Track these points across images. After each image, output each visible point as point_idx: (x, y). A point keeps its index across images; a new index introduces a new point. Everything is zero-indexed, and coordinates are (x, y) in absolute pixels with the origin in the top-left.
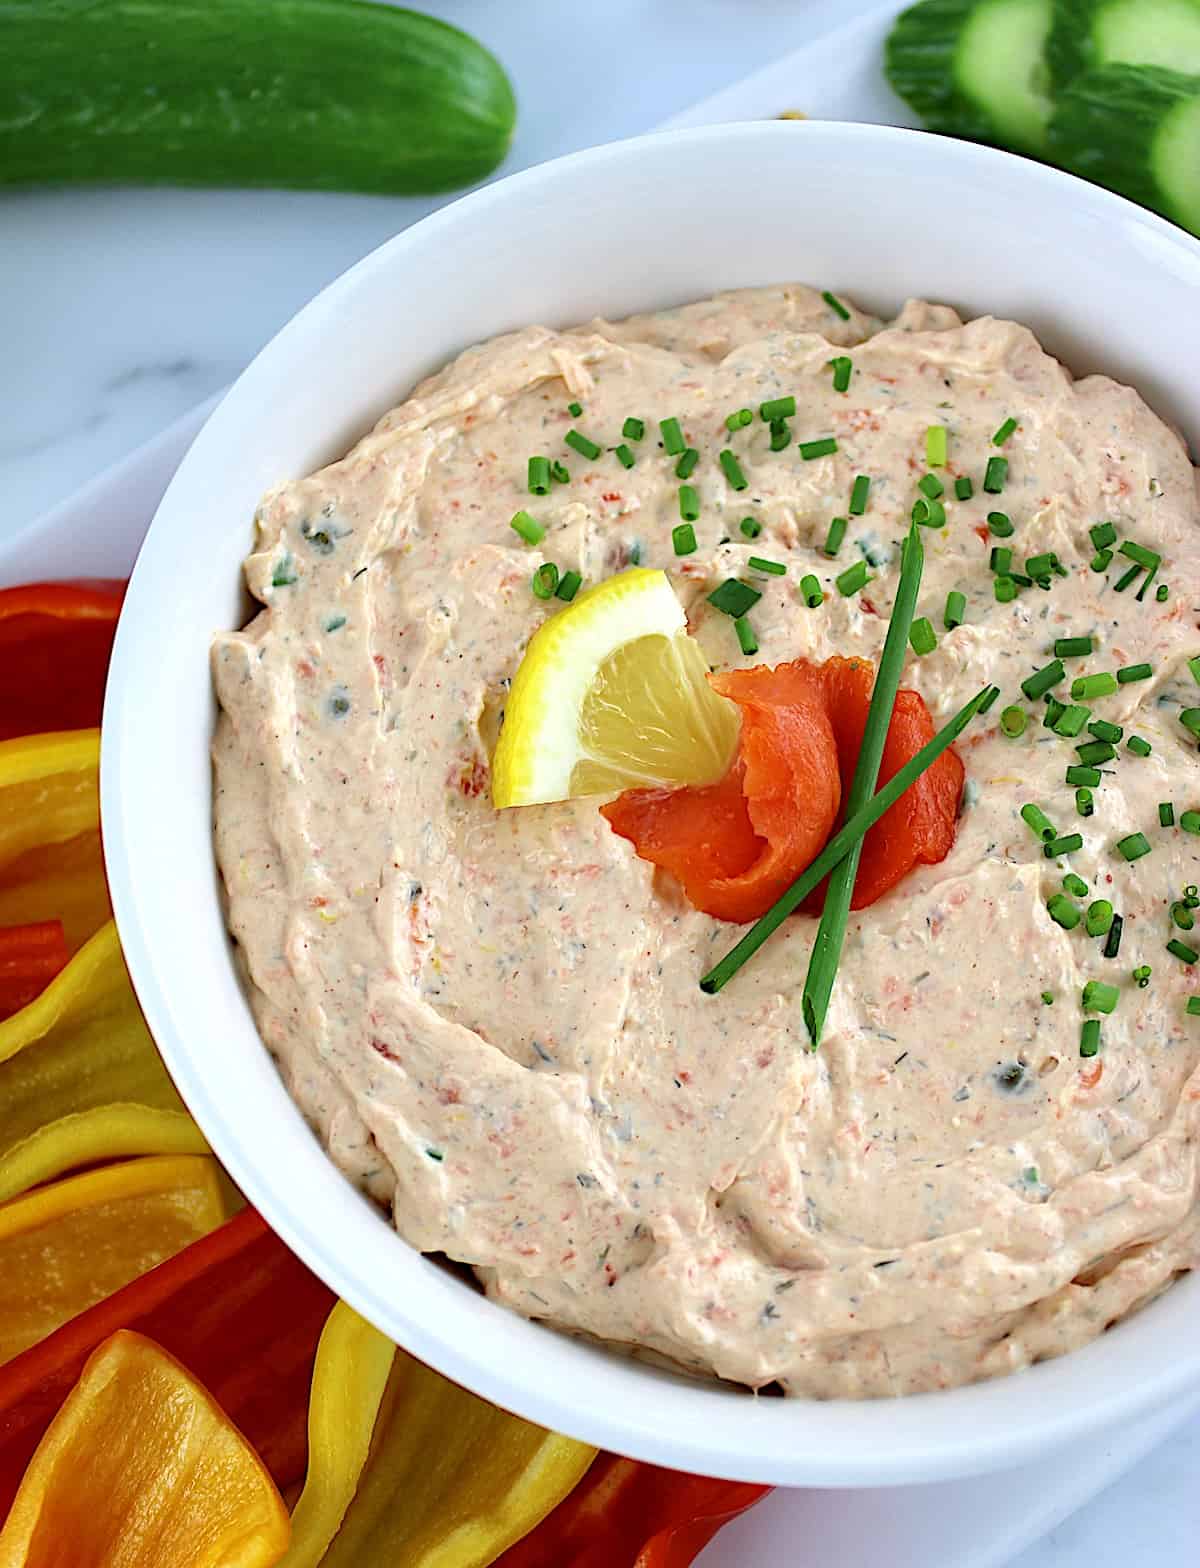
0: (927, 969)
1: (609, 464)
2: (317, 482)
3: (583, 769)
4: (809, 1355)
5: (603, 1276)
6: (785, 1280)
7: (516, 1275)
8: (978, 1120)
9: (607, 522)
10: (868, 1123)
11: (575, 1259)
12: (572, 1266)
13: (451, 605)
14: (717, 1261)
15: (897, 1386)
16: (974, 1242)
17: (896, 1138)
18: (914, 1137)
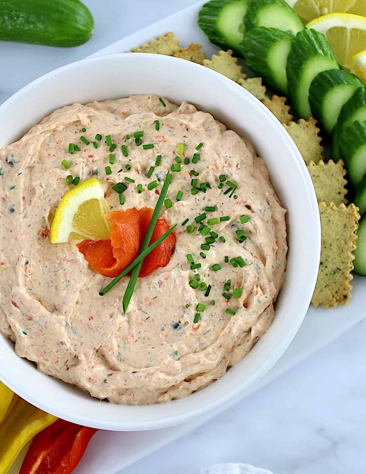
0: (157, 296)
1: (91, 146)
2: (10, 147)
3: (72, 234)
4: (114, 393)
5: (66, 368)
6: (110, 373)
7: (44, 365)
8: (166, 336)
9: (89, 163)
10: (137, 335)
11: (59, 363)
12: (58, 364)
13: (43, 185)
14: (93, 367)
15: (136, 403)
16: (158, 369)
17: (144, 339)
18: (149, 339)
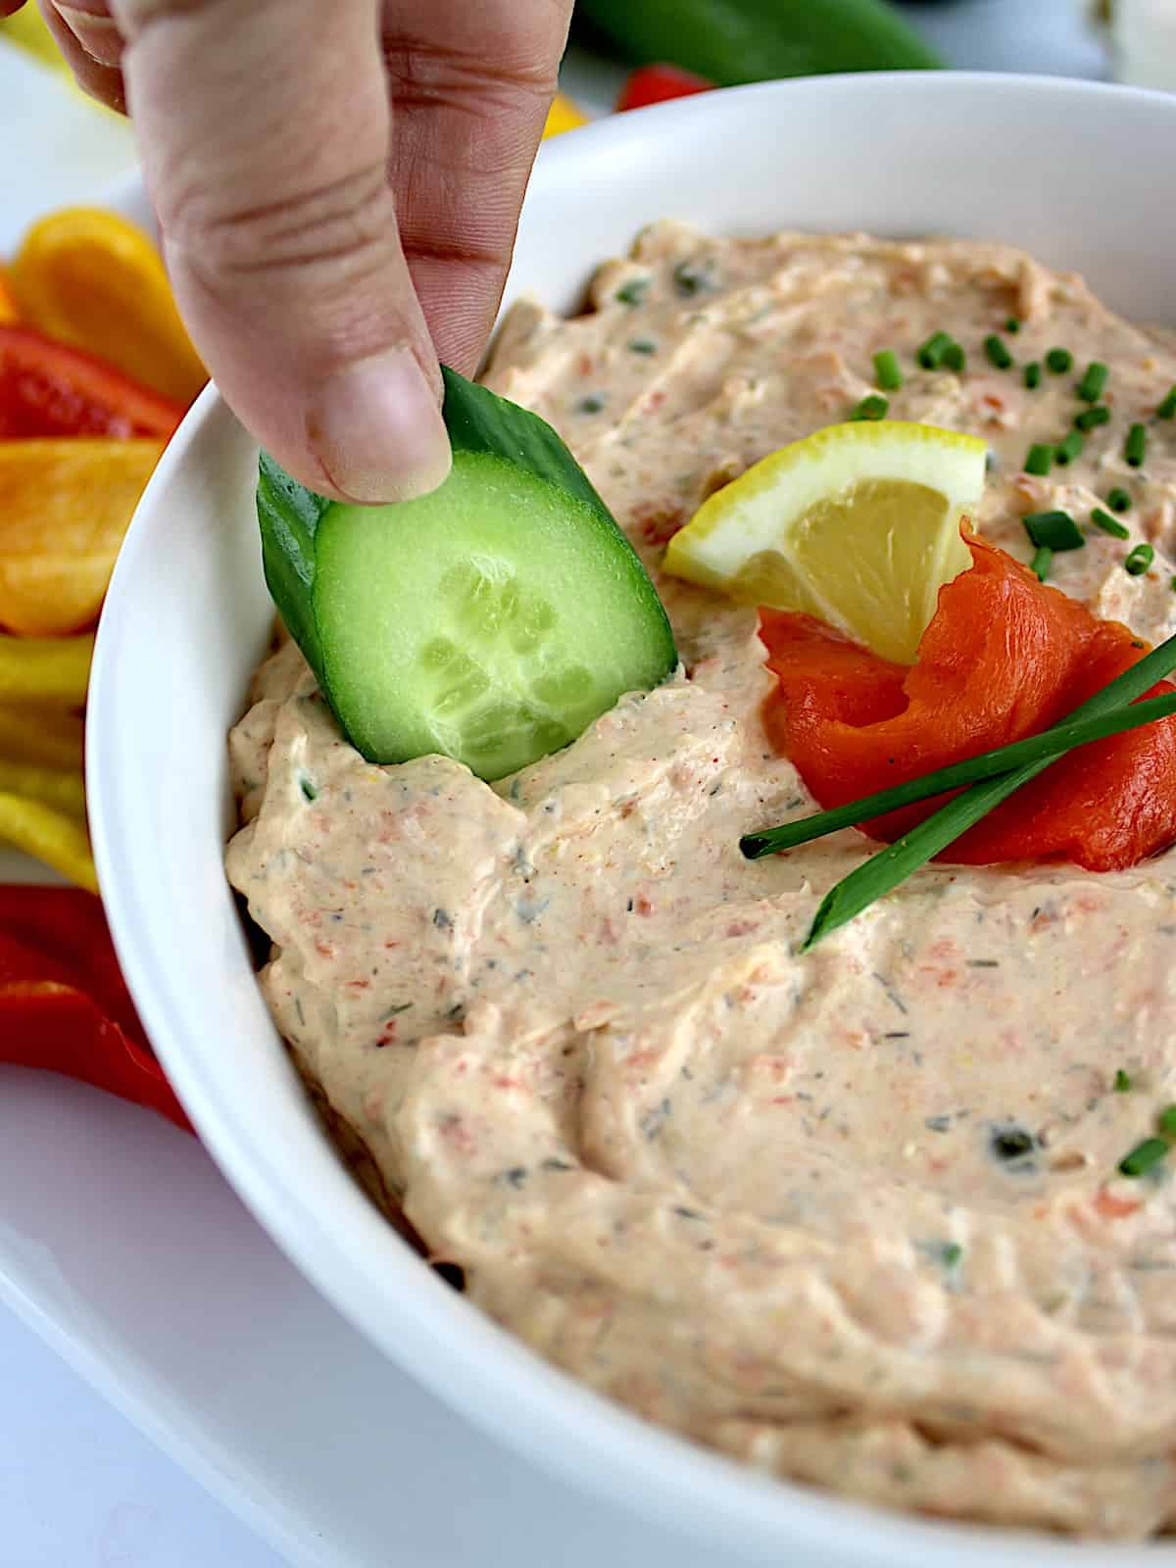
0: (999, 960)
3: (769, 561)
4: (522, 1260)
5: (377, 1031)
6: (563, 1161)
7: (295, 971)
8: (938, 1166)
10: (802, 1077)
11: (364, 993)
12: (355, 997)
13: (761, 385)
14: (503, 1083)
17: (823, 1116)
18: (844, 1131)
